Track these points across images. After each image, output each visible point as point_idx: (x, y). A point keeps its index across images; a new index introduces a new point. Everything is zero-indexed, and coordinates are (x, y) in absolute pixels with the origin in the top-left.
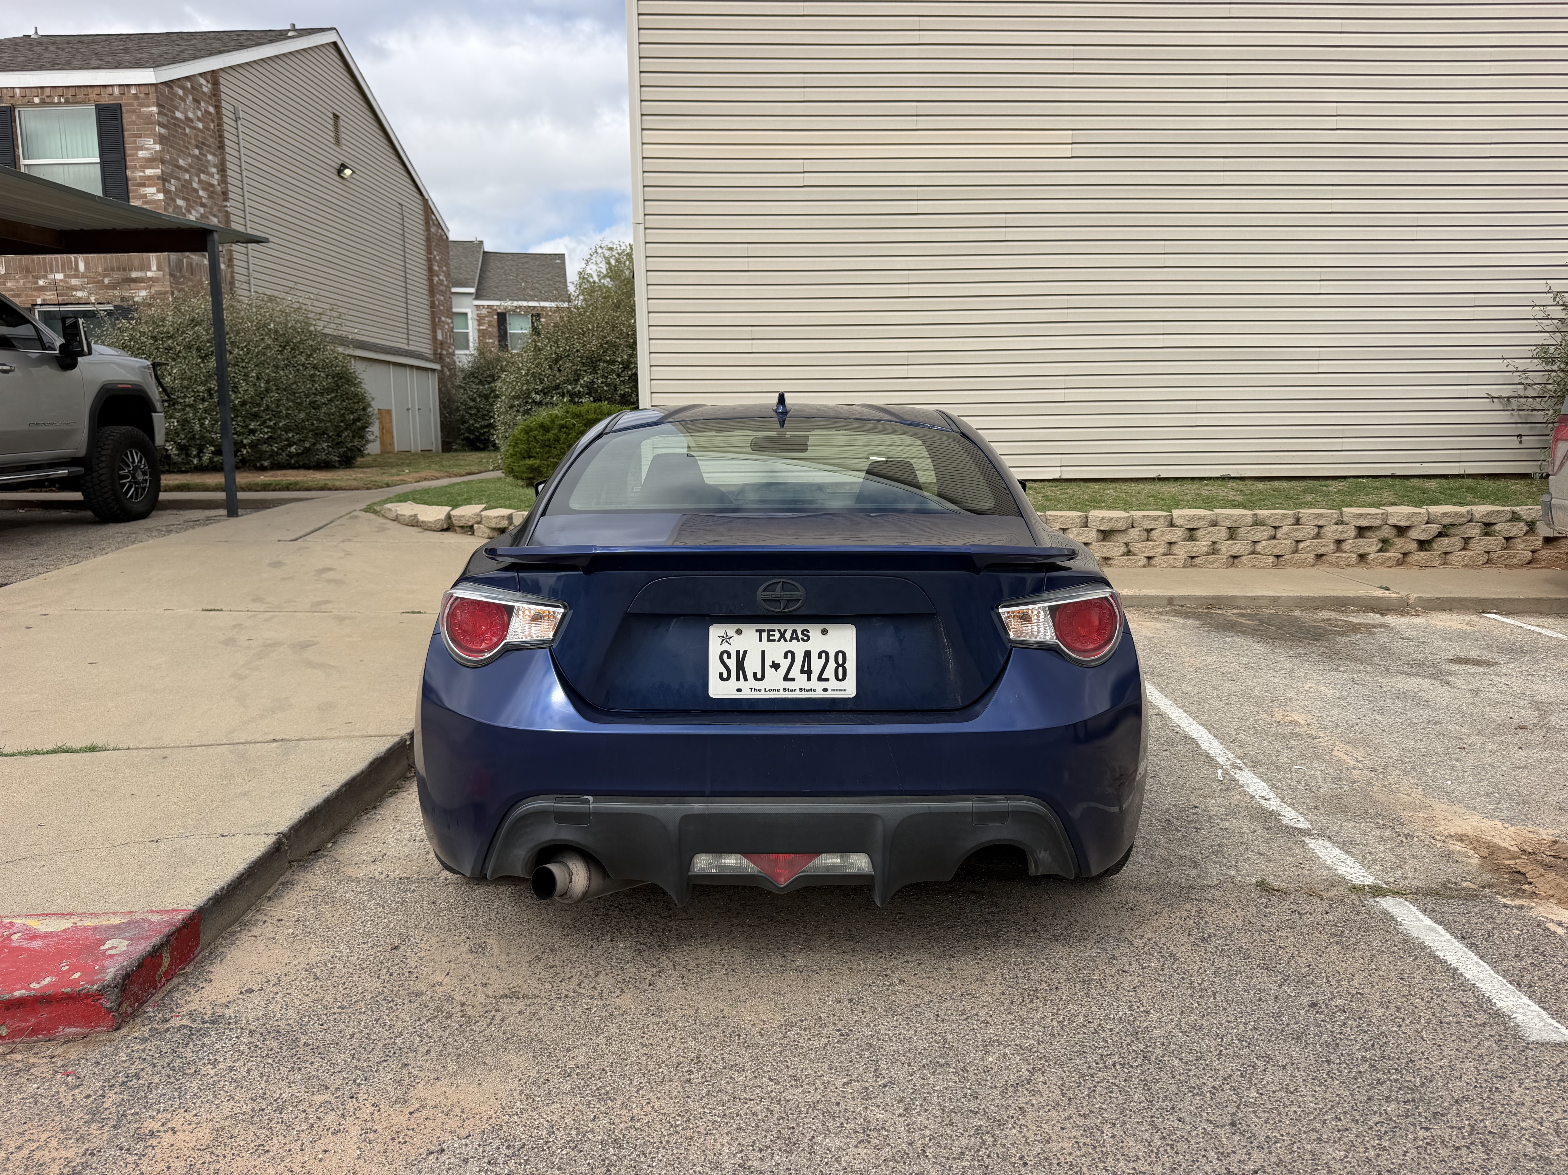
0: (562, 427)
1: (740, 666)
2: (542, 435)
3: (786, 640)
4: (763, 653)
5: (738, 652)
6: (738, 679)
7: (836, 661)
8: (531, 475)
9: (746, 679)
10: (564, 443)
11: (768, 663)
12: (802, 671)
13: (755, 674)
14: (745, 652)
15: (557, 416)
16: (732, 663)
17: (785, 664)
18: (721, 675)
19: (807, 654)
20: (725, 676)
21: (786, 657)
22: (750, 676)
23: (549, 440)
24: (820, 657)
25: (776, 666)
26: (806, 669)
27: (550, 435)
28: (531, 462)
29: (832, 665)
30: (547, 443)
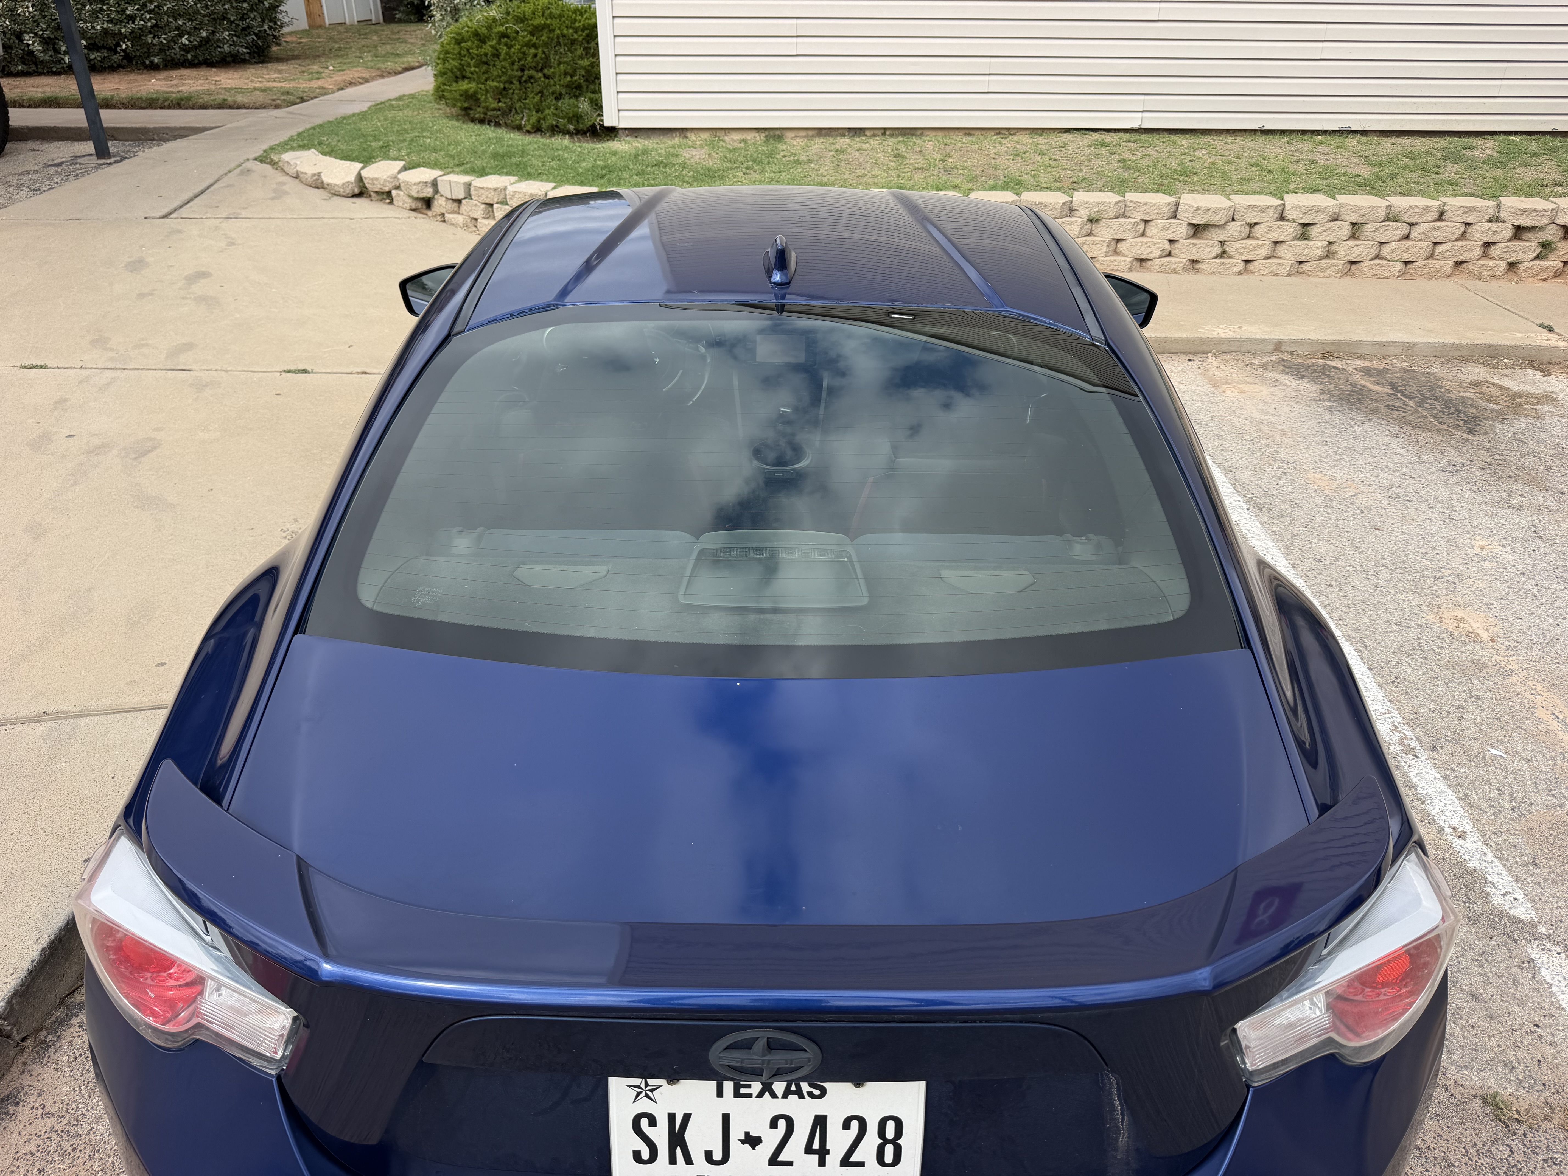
0: (503, 35)
1: (677, 1139)
2: (478, 47)
3: (774, 1095)
4: (726, 1118)
5: (672, 1117)
6: (673, 1161)
7: (882, 1133)
8: (466, 105)
9: (689, 1161)
10: (505, 59)
11: (736, 1134)
12: (809, 1150)
13: (708, 1155)
14: (687, 1117)
15: (494, 20)
16: (660, 1135)
17: (771, 1138)
18: (637, 1156)
19: (820, 1122)
20: (645, 1155)
21: (774, 1124)
22: (698, 1156)
23: (486, 55)
24: (846, 1125)
25: (752, 1141)
26: (816, 1145)
27: (487, 48)
28: (464, 85)
29: (872, 1139)
30: (484, 59)
